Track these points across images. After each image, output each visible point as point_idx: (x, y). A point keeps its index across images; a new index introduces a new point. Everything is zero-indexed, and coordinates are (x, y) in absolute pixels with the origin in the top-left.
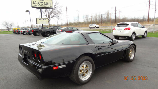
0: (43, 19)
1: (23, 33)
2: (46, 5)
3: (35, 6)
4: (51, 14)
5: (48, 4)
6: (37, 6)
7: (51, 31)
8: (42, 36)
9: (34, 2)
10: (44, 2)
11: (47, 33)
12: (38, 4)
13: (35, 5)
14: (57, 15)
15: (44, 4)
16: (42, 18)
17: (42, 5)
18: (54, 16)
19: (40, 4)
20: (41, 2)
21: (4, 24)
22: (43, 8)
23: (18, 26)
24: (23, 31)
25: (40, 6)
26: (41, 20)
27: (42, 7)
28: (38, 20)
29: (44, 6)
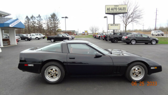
0: (115, 25)
1: (99, 38)
2: (120, 10)
3: (108, 13)
4: (128, 18)
5: (122, 9)
6: (110, 12)
7: (119, 37)
8: (111, 42)
9: (108, 8)
10: (118, 7)
11: (115, 39)
12: (111, 10)
13: (109, 11)
14: (135, 19)
15: (118, 9)
16: (114, 23)
17: (116, 10)
18: (132, 21)
19: (113, 10)
20: (115, 8)
21: (91, 29)
22: (116, 14)
23: (103, 31)
24: (99, 35)
25: (114, 12)
26: (113, 26)
27: (115, 12)
28: (110, 25)
29: (118, 11)
